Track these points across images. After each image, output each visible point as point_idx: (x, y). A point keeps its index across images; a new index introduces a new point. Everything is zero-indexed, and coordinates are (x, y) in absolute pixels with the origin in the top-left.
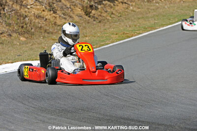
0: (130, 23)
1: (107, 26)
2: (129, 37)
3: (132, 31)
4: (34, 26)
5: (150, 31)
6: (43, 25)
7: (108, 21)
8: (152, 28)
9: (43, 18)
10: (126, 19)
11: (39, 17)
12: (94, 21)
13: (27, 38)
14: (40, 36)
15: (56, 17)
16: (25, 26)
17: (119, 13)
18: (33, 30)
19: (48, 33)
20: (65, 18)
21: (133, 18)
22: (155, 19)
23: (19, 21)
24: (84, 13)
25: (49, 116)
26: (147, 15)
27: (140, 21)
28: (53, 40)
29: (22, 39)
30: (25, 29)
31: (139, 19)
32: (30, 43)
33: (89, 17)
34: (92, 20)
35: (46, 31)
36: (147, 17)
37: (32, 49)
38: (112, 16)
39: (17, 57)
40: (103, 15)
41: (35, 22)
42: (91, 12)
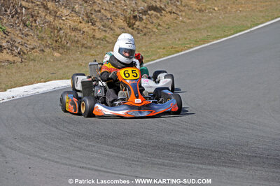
0: (179, 36)
1: (153, 39)
2: (178, 52)
3: (182, 44)
4: (69, 40)
5: (201, 44)
6: (80, 39)
7: (154, 34)
8: (204, 41)
9: (80, 30)
10: (175, 32)
11: (75, 29)
12: (138, 33)
13: (61, 54)
14: (76, 52)
15: (94, 30)
16: (60, 40)
17: (167, 24)
18: (68, 45)
19: (86, 48)
20: (105, 31)
21: (182, 31)
22: (208, 31)
23: (52, 34)
24: (126, 25)
25: (87, 143)
26: (199, 27)
27: (191, 33)
28: (92, 55)
29: (56, 54)
30: (59, 43)
31: (189, 31)
32: (65, 59)
33: (133, 29)
34: (136, 33)
35: (83, 45)
36: (199, 29)
37: (67, 66)
38: (159, 28)
39: (50, 75)
40: (148, 26)
41: (70, 36)
42: (134, 24)
